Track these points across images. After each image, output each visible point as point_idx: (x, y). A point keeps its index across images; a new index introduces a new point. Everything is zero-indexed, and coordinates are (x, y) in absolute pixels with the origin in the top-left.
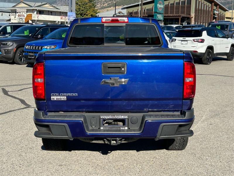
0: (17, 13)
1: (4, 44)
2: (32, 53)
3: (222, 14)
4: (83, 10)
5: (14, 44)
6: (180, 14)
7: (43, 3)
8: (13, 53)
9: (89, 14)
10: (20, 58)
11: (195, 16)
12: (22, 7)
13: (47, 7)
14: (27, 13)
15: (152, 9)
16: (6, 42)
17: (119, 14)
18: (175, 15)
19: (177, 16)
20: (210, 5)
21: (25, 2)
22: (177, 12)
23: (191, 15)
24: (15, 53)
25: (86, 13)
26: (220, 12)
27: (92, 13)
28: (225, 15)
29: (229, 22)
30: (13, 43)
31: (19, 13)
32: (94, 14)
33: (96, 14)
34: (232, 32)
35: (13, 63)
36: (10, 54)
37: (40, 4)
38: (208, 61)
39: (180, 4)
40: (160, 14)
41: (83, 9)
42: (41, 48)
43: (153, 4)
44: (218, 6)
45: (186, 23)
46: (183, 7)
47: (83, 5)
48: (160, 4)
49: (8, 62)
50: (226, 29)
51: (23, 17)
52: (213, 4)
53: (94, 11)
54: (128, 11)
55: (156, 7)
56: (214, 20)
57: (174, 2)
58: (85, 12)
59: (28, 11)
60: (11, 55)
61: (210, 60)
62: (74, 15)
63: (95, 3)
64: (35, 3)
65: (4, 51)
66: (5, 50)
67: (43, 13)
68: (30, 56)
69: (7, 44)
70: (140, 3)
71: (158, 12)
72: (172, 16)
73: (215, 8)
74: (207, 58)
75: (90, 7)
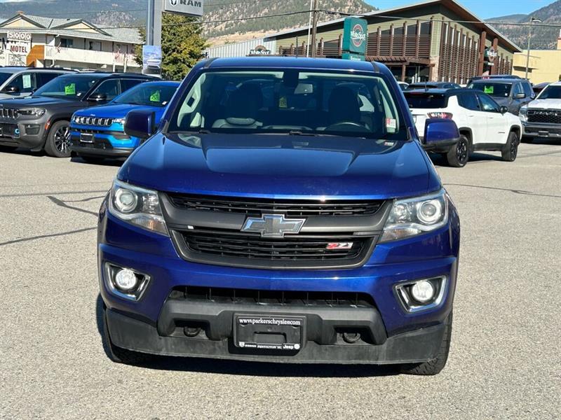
0: (8, 42)
1: (24, 113)
2: (89, 131)
3: (504, 58)
4: (170, 41)
5: (46, 113)
6: (404, 57)
7: (72, 20)
8: (43, 133)
9: (185, 49)
10: (57, 143)
11: (441, 62)
12: (20, 29)
13: (82, 30)
14: (31, 42)
15: (337, 42)
16: (30, 109)
17: (258, 53)
18: (393, 58)
19: (397, 61)
20: (477, 37)
21: (28, 17)
22: (399, 51)
23: (430, 60)
24: (48, 132)
25: (178, 48)
26: (499, 55)
27: (191, 48)
28: (512, 60)
29: (516, 79)
30: (45, 111)
31: (12, 42)
32: (197, 50)
33: (202, 49)
34: (519, 101)
35: (42, 153)
36: (38, 133)
37: (64, 22)
38: (460, 159)
39: (406, 34)
40: (356, 55)
41: (171, 37)
42: (110, 122)
43: (341, 31)
44: (496, 40)
45: (419, 78)
46: (412, 40)
47: (171, 29)
48: (357, 31)
49: (32, 150)
50: (506, 94)
51: (21, 53)
52: (484, 33)
53: (196, 42)
54: (279, 46)
55: (347, 38)
56: (487, 73)
57: (391, 27)
58: (174, 44)
59: (35, 38)
60: (39, 136)
61: (465, 158)
62: (157, 53)
63: (200, 24)
64: (51, 19)
65: (24, 126)
66: (26, 125)
67: (72, 44)
68: (85, 138)
69: (30, 112)
70: (310, 27)
71: (351, 50)
72: (385, 60)
73: (488, 43)
74: (457, 155)
75: (189, 34)
